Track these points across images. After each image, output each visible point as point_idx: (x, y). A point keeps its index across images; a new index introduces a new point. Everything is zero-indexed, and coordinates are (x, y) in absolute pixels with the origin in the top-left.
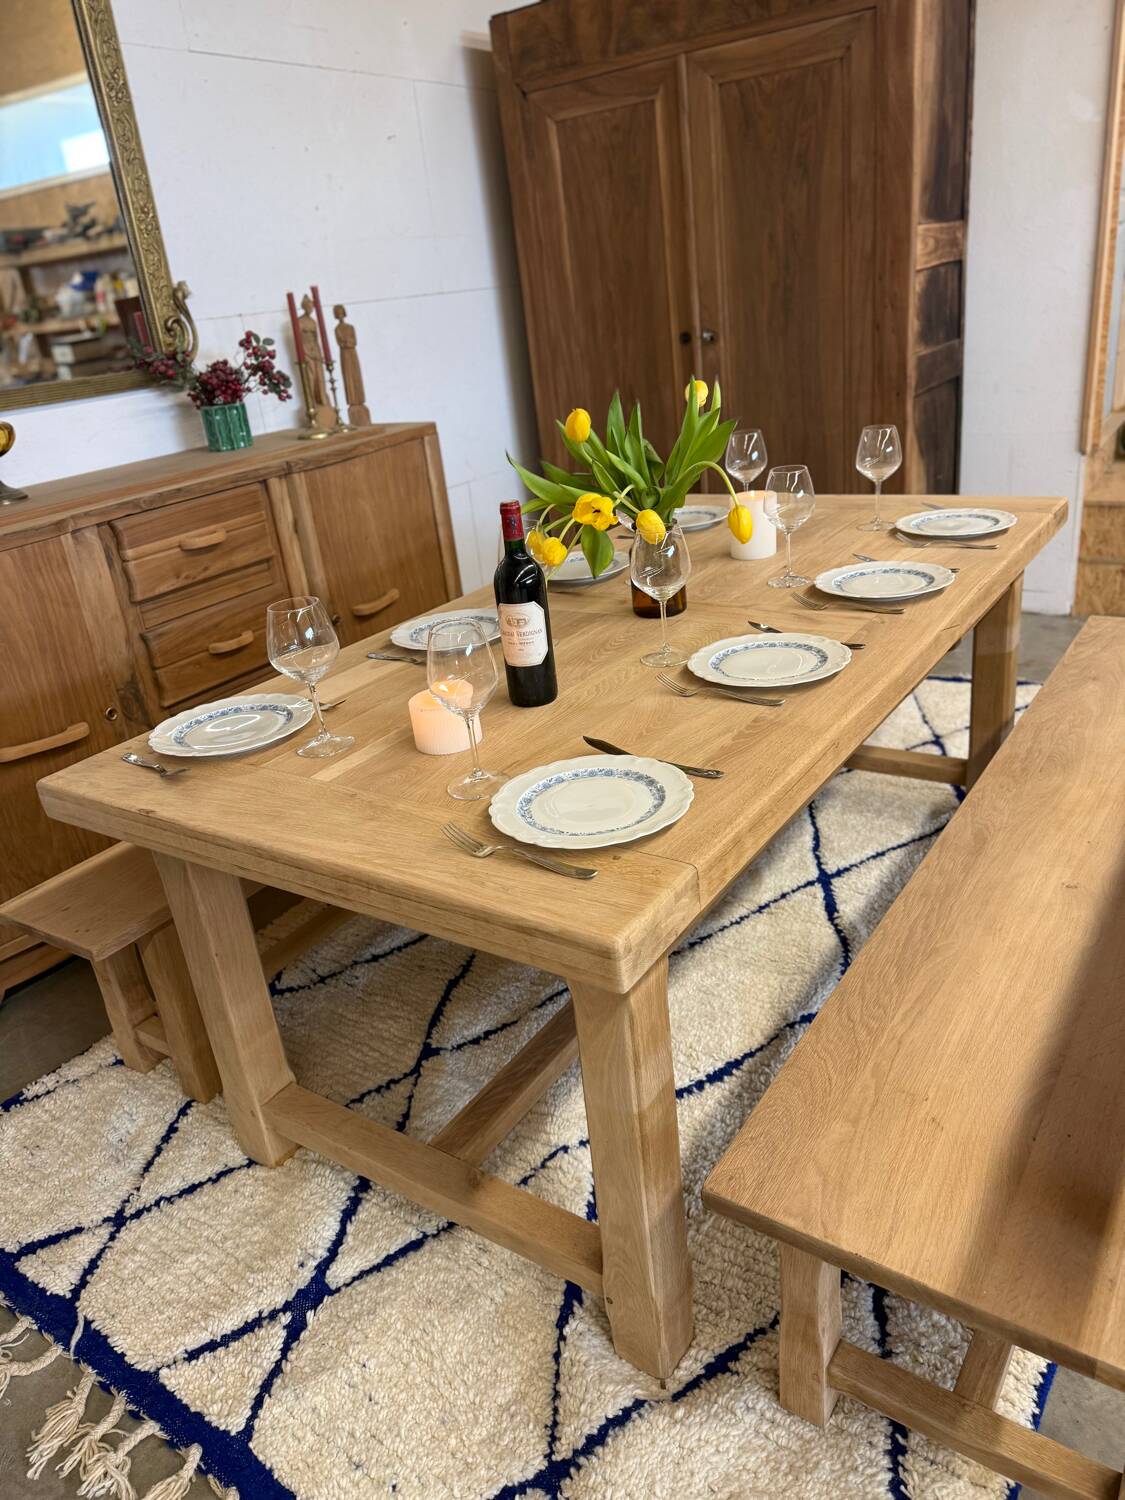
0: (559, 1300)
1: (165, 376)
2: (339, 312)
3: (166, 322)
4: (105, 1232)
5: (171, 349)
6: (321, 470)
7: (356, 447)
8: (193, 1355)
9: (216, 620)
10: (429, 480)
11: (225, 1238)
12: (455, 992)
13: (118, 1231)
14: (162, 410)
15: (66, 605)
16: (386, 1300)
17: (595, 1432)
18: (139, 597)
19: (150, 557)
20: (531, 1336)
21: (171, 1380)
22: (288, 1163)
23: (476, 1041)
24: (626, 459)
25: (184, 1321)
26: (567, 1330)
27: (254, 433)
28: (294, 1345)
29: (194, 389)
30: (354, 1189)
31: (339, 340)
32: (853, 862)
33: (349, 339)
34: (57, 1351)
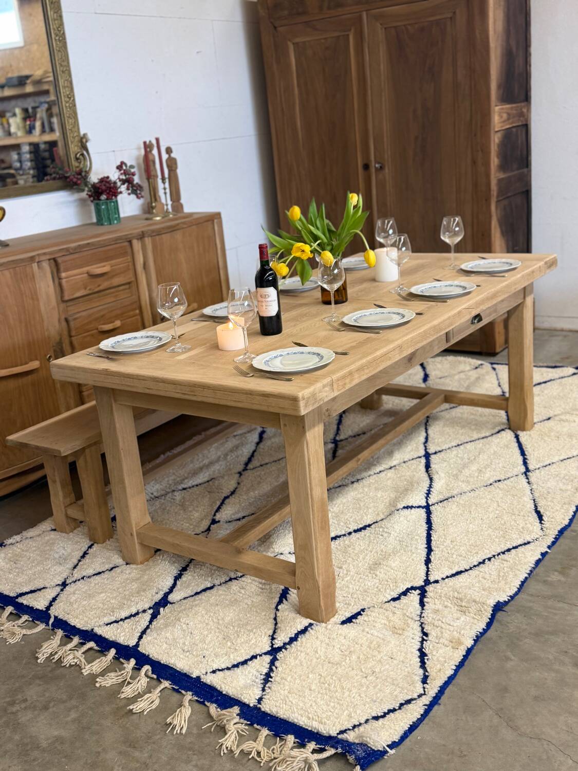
0: (277, 600)
1: (76, 184)
2: (169, 151)
3: (76, 155)
4: (59, 589)
5: (78, 169)
6: (160, 236)
7: (178, 224)
8: (107, 625)
9: (102, 313)
10: (216, 244)
11: (118, 589)
12: (227, 501)
13: (65, 588)
14: (70, 202)
15: (33, 299)
16: (196, 605)
17: (293, 636)
18: (66, 298)
19: (73, 277)
20: (263, 614)
21: (99, 631)
22: (146, 563)
23: (239, 520)
24: (318, 228)
25: (102, 614)
26: (279, 607)
27: (122, 215)
28: (155, 620)
29: (90, 191)
30: (180, 571)
31: (168, 166)
32: (444, 448)
33: (174, 166)
34: (42, 626)
